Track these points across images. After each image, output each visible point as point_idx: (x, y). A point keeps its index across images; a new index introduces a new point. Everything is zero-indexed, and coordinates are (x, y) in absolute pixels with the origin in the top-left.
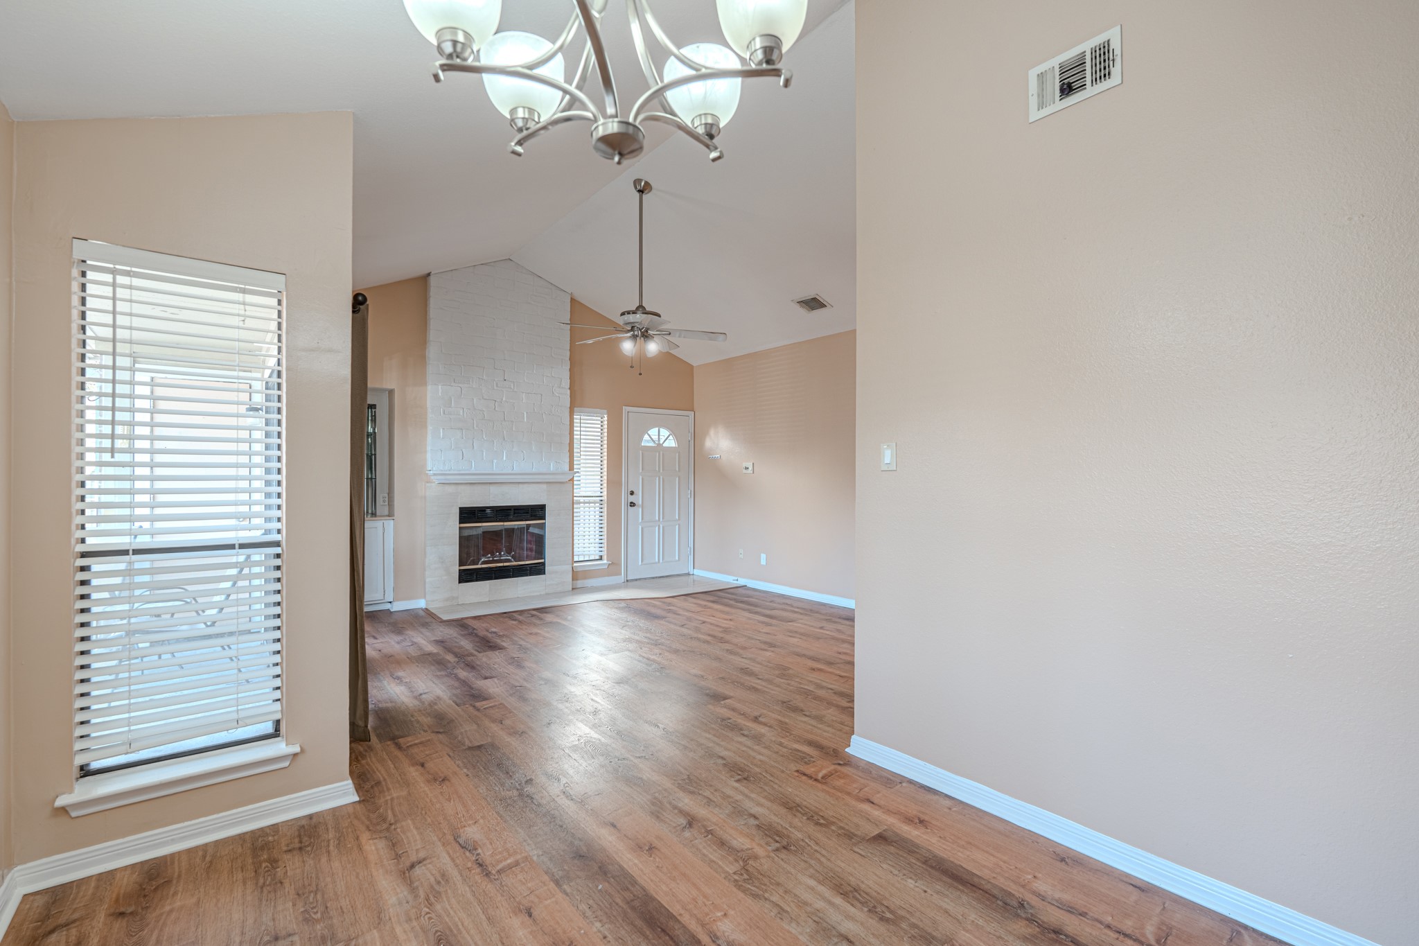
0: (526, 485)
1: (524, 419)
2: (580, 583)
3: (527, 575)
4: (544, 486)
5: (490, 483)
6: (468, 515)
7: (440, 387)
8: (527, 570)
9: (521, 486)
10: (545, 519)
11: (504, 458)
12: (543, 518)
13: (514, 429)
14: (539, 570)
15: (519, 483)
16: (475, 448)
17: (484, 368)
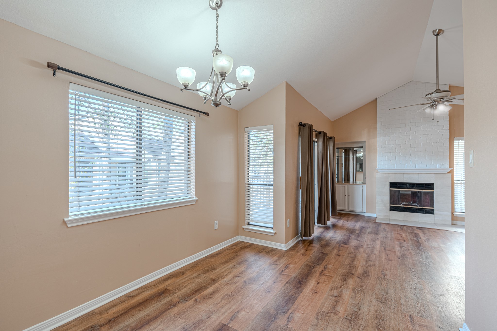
0: (423, 174)
1: (421, 146)
2: (455, 222)
3: (424, 213)
4: (433, 175)
5: (404, 173)
6: (393, 185)
7: (381, 138)
8: (424, 211)
9: (420, 175)
10: (434, 190)
11: (411, 163)
12: (433, 189)
13: (416, 151)
14: (431, 212)
15: (419, 173)
16: (397, 159)
17: (400, 128)
